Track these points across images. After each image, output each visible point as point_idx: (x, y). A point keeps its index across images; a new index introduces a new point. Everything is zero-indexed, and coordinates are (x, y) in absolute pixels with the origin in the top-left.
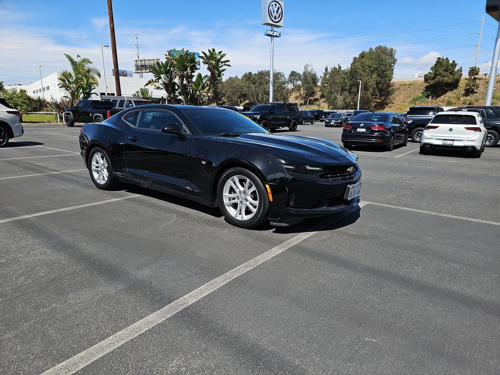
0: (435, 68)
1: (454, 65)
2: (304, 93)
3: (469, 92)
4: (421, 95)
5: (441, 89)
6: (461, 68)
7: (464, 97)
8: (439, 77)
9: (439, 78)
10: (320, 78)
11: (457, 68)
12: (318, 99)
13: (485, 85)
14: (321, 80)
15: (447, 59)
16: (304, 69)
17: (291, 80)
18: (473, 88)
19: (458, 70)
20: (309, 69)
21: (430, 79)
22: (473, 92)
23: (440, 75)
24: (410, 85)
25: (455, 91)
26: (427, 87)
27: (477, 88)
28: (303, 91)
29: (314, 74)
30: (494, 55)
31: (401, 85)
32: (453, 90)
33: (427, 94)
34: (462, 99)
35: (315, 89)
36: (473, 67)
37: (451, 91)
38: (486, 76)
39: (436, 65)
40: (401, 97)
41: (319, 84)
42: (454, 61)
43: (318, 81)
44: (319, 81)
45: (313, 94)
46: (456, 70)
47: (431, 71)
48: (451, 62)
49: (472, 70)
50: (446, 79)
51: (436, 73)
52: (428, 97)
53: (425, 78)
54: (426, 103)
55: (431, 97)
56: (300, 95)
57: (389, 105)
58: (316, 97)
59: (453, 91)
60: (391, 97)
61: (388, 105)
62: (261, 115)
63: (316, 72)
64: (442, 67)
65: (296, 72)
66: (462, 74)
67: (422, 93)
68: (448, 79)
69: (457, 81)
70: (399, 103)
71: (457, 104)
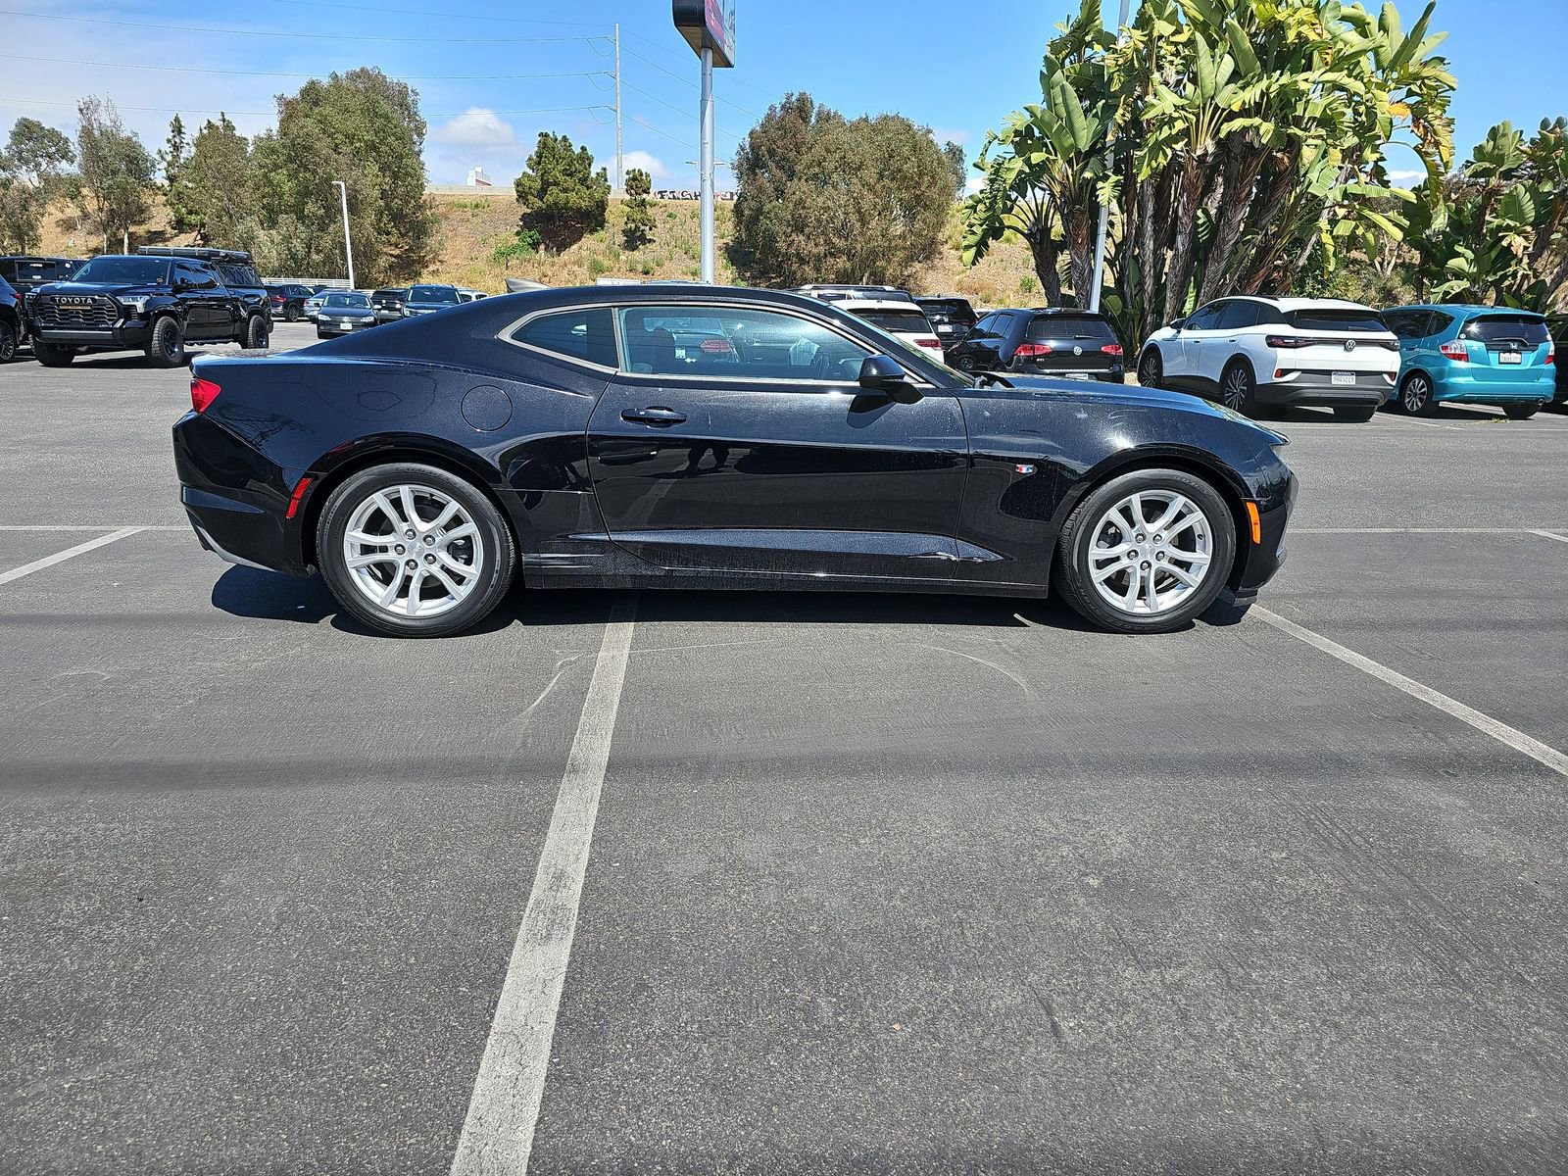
0: (539, 163)
1: (585, 159)
2: (101, 209)
3: (634, 239)
4: (516, 241)
5: (566, 227)
6: (605, 169)
7: (627, 252)
8: (554, 189)
9: (553, 195)
10: (157, 157)
11: (595, 170)
12: (162, 233)
13: (668, 222)
14: (165, 164)
15: (565, 139)
16: (80, 116)
17: (24, 154)
18: (642, 228)
19: (598, 174)
20: (104, 119)
21: (532, 194)
22: (644, 240)
23: (556, 184)
24: (477, 206)
25: (601, 234)
26: (524, 217)
27: (650, 229)
28: (95, 202)
29: (129, 139)
30: (702, 144)
31: (451, 205)
32: (597, 231)
33: (530, 237)
34: (622, 257)
35: (146, 198)
36: (634, 171)
37: (593, 231)
38: (662, 197)
39: (540, 156)
40: (461, 244)
41: (159, 178)
42: (583, 149)
43: (153, 166)
44: (158, 167)
45: (139, 213)
46: (593, 175)
47: (530, 172)
48: (577, 150)
49: (634, 179)
50: (573, 197)
51: (545, 178)
52: (535, 246)
53: (518, 191)
54: (536, 265)
55: (542, 247)
56: (85, 216)
57: (432, 268)
58: (154, 226)
59: (596, 234)
60: (432, 242)
61: (427, 267)
62: (148, 298)
63: (136, 135)
64: (557, 161)
65: (39, 125)
66: (609, 186)
67: (518, 233)
68: (578, 199)
69: (602, 206)
70: (458, 262)
71: (615, 270)
